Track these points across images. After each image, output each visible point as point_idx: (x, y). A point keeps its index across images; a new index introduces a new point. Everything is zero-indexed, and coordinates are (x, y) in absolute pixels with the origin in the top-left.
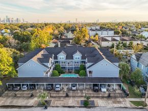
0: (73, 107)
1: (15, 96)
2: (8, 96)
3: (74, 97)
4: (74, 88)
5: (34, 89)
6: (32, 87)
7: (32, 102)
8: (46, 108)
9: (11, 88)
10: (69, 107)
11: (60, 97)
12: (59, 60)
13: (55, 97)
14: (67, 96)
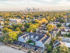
0: (25, 52)
1: (15, 45)
2: (14, 45)
3: (28, 50)
4: (29, 48)
5: (20, 45)
6: (20, 44)
7: (18, 48)
8: (19, 50)
9: (15, 43)
10: (24, 52)
11: (24, 49)
12: (31, 38)
13: (23, 48)
14: (26, 49)
